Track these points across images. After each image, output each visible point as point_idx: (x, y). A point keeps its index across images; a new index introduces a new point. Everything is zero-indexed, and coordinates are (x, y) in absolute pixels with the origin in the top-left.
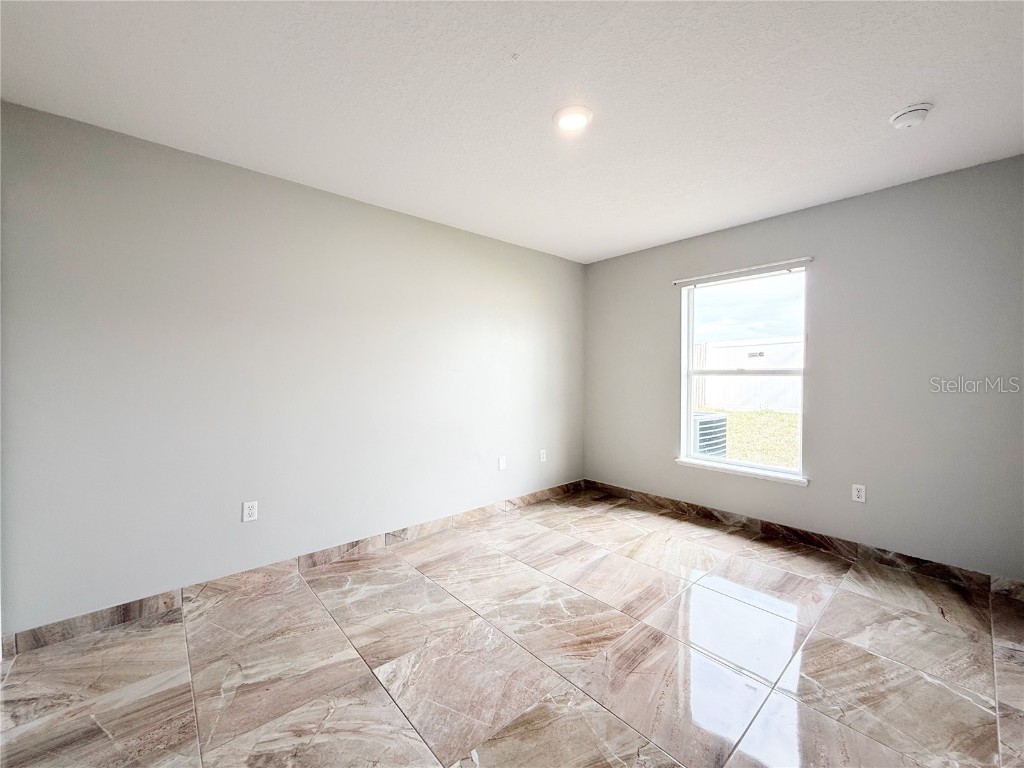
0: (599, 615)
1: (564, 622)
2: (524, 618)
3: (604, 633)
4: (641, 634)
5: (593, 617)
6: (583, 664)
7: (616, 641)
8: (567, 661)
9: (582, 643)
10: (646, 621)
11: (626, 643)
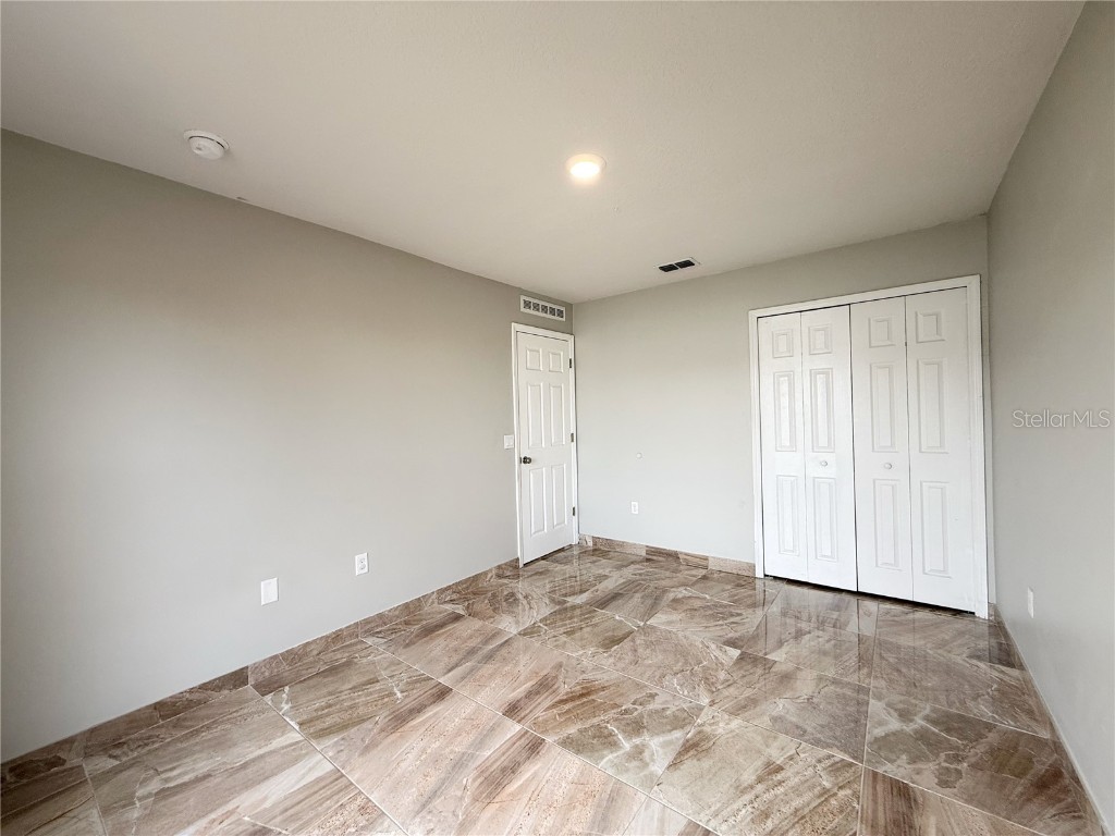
0: (572, 730)
1: (612, 714)
2: (657, 712)
3: (567, 707)
4: (528, 711)
5: (579, 726)
6: (584, 676)
7: (556, 700)
8: (598, 677)
9: (588, 694)
10: (518, 727)
11: (546, 698)
